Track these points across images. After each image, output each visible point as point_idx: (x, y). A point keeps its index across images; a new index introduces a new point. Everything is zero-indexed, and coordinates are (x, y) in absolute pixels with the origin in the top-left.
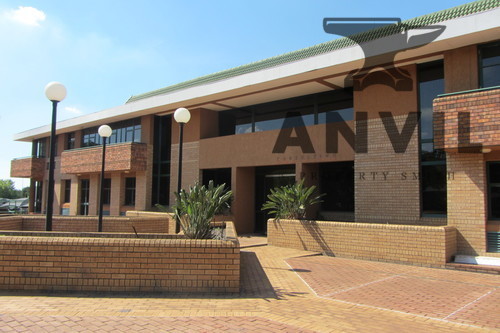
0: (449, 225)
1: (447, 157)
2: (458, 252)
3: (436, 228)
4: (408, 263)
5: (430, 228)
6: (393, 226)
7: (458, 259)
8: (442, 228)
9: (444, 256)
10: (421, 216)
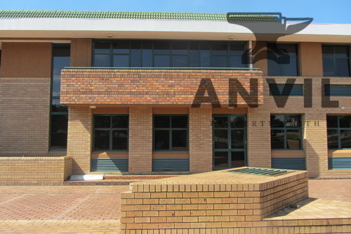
0: (68, 156)
1: (69, 110)
2: (72, 173)
3: (59, 158)
4: (37, 184)
5: (54, 158)
6: (27, 158)
7: (72, 178)
8: (62, 158)
9: (63, 177)
10: (49, 150)
